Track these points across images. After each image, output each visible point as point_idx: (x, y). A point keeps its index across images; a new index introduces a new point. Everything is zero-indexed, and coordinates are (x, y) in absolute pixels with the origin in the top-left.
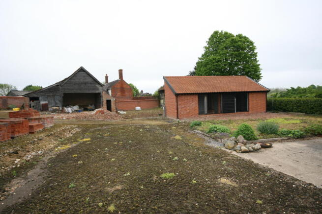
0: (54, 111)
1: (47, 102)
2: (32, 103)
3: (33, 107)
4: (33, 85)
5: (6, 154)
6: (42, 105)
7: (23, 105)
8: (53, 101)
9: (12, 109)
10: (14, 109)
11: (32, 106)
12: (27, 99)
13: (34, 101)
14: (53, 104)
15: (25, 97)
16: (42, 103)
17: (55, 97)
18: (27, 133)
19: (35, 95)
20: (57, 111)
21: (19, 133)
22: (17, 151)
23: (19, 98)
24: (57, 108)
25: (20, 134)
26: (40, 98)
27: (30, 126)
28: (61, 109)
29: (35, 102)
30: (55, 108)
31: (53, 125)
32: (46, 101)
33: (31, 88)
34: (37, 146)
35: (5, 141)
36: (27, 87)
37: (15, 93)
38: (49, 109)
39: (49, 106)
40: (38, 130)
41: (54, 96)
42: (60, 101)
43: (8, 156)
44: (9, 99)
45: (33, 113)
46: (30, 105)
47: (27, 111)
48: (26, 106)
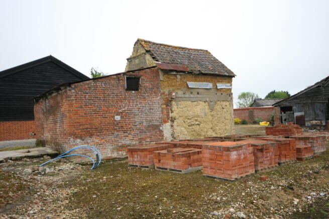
0: (313, 127)
1: (303, 113)
2: (284, 116)
3: (285, 120)
4: (277, 91)
5: (280, 187)
6: (296, 117)
7: (273, 117)
8: (311, 111)
9: (259, 124)
10: (260, 123)
11: (283, 119)
12: (278, 109)
13: (286, 112)
14: (312, 116)
15: (276, 106)
16: (297, 114)
17: (316, 104)
18: (294, 159)
19: (287, 104)
20: (319, 128)
21: (286, 158)
22: (291, 185)
23: (266, 108)
24: (318, 122)
25: (287, 160)
26: (294, 108)
27: (297, 148)
28: (324, 124)
29: (288, 113)
30: (314, 122)
31: (325, 150)
32: (301, 111)
33: (275, 94)
34: (314, 182)
35: (273, 167)
36: (269, 94)
37: (260, 102)
38: (307, 124)
39: (306, 119)
40: (307, 156)
41: (313, 104)
42: (322, 111)
43: (283, 191)
44: (255, 110)
45: (295, 129)
46: (281, 117)
47: (287, 126)
48: (277, 118)
